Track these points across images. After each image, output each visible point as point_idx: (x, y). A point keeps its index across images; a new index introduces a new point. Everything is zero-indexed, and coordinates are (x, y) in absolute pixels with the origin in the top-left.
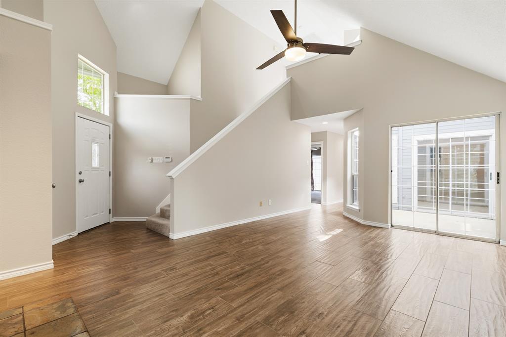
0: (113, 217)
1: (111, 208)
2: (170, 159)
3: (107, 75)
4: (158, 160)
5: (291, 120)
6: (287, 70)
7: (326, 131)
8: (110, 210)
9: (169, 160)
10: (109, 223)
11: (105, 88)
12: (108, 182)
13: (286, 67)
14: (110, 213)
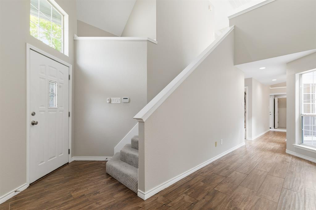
0: (72, 156)
1: (70, 148)
2: (128, 99)
3: (67, 17)
4: (116, 100)
5: (234, 65)
6: (229, 20)
7: (252, 78)
8: (69, 150)
9: (127, 101)
10: (68, 163)
11: (65, 29)
12: (67, 123)
13: (229, 17)
14: (69, 153)
